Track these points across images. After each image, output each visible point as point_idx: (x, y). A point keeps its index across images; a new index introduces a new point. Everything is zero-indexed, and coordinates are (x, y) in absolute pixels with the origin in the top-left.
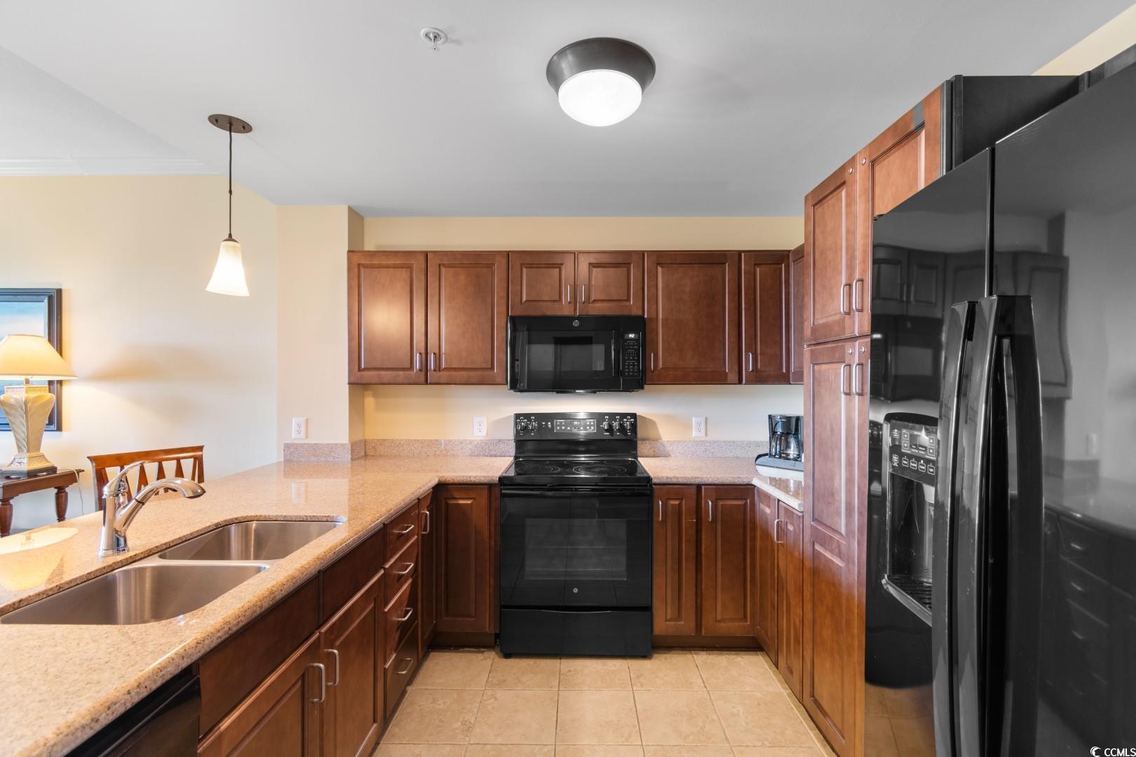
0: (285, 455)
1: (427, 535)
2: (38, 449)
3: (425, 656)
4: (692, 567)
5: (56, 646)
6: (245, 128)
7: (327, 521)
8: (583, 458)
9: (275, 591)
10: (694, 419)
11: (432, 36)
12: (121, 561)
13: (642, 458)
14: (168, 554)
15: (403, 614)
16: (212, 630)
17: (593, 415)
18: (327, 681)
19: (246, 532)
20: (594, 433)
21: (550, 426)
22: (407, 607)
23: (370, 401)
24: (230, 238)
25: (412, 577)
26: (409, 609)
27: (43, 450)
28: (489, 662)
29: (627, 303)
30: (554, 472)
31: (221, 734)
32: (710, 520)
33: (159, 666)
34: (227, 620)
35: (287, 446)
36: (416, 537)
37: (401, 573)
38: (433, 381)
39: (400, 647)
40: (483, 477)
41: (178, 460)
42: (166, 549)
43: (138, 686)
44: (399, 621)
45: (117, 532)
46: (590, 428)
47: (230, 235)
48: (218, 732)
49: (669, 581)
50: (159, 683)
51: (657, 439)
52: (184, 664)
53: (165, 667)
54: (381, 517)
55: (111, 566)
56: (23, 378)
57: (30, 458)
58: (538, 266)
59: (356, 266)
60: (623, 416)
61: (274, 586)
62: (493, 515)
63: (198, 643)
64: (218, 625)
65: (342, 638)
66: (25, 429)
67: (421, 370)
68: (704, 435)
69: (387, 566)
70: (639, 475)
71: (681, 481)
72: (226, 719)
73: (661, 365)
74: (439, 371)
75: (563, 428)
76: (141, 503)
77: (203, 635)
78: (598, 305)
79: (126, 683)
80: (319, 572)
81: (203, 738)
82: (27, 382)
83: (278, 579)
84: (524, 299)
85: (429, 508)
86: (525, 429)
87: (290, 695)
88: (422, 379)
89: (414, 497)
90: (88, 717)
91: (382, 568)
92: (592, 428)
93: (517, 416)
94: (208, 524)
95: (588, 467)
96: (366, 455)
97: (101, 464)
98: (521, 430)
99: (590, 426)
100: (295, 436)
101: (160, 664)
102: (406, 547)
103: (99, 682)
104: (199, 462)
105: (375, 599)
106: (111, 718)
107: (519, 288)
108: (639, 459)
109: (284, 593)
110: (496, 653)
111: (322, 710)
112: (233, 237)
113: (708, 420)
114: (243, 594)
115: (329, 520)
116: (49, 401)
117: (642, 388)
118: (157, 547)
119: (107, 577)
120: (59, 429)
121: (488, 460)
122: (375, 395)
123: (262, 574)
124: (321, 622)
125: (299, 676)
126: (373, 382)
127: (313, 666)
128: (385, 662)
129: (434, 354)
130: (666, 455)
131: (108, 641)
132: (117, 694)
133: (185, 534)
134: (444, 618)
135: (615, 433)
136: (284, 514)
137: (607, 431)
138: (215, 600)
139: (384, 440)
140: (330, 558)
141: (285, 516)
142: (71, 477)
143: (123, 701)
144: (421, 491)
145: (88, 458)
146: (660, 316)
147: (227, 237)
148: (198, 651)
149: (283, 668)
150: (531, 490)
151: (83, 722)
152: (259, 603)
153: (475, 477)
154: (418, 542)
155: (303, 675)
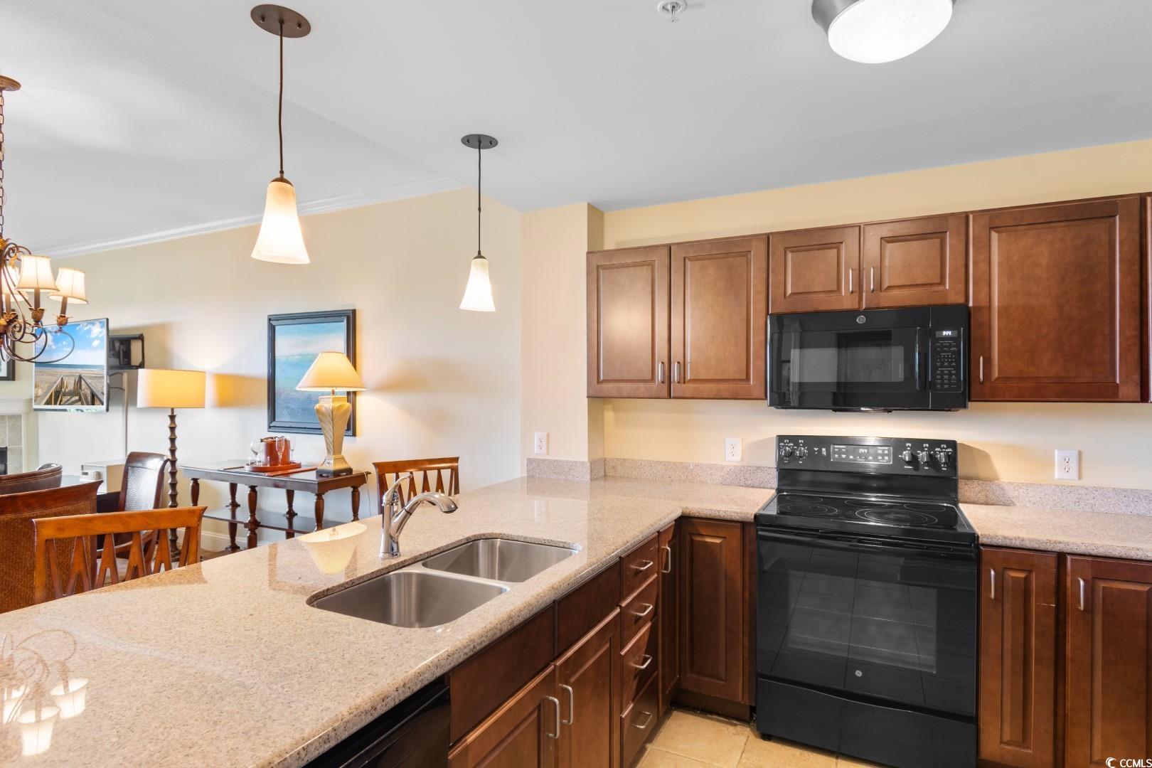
0: (528, 470)
1: (668, 574)
2: (340, 452)
3: (667, 714)
4: (1049, 674)
5: (349, 635)
6: (492, 142)
7: (564, 547)
8: (873, 498)
9: (514, 616)
10: (1056, 451)
11: (669, 7)
12: (395, 565)
13: (965, 505)
14: (429, 563)
15: (641, 660)
16: (460, 646)
17: (887, 442)
18: (562, 717)
19: (492, 548)
20: (889, 465)
21: (824, 453)
22: (646, 654)
23: (609, 415)
24: (480, 256)
25: (651, 620)
26: (647, 656)
27: (344, 453)
28: (743, 739)
29: (941, 288)
30: (829, 514)
31: (467, 747)
32: (1082, 607)
33: (419, 671)
34: (472, 638)
35: (530, 461)
36: (656, 575)
37: (638, 614)
38: (677, 395)
39: (638, 697)
40: (734, 512)
41: (439, 470)
42: (428, 558)
43: (404, 686)
44: (636, 668)
45: (391, 537)
46: (883, 459)
47: (479, 252)
48: (464, 744)
49: (1007, 687)
50: (419, 687)
51: (992, 479)
52: (438, 673)
53: (424, 673)
54: (617, 549)
55: (387, 568)
56: (330, 390)
57: (335, 459)
58: (809, 248)
59: (595, 267)
60: (935, 443)
61: (512, 611)
62: (747, 561)
63: (449, 656)
64: (465, 641)
65: (577, 675)
66: (332, 435)
67: (663, 382)
68: (1076, 477)
69: (623, 605)
70: (960, 530)
71: (1028, 545)
72: (472, 733)
73: (996, 373)
74: (684, 383)
75: (844, 456)
76: (409, 513)
77: (453, 649)
78: (896, 292)
79: (395, 681)
80: (554, 601)
81: (453, 746)
82: (333, 393)
83: (517, 605)
84: (789, 291)
85: (672, 543)
86: (791, 454)
87: (526, 724)
88: (665, 393)
89: (653, 530)
90: (369, 704)
91: (618, 606)
92: (886, 458)
93: (781, 438)
94: (461, 538)
95: (880, 511)
96: (605, 475)
97: (383, 468)
98: (786, 456)
99: (883, 455)
100: (537, 451)
101: (420, 669)
102: (644, 586)
103: (377, 675)
104: (455, 471)
105: (610, 639)
106: (385, 709)
107: (783, 278)
108: (961, 505)
109: (521, 619)
110: (752, 730)
111: (556, 747)
112: (482, 254)
113: (1084, 456)
114: (486, 614)
115: (566, 546)
116: (348, 409)
117: (965, 406)
118: (421, 555)
119: (383, 578)
120: (354, 434)
121: (743, 491)
122: (615, 410)
123: (502, 596)
124: (557, 654)
125: (535, 707)
126: (612, 395)
127: (548, 699)
128: (622, 711)
129: (679, 363)
130: (1008, 503)
131: (384, 639)
132: (389, 689)
133: (442, 545)
134: (689, 675)
135: (921, 467)
136: (525, 535)
137: (909, 463)
138: (463, 617)
139: (624, 460)
140: (564, 589)
141: (525, 537)
142: (362, 479)
143: (393, 696)
144: (662, 523)
145: (373, 464)
146: (996, 303)
147: (477, 254)
148: (448, 663)
149: (521, 694)
150: (797, 535)
151: (366, 707)
152: (499, 626)
153: (725, 512)
154: (658, 581)
155: (539, 706)
